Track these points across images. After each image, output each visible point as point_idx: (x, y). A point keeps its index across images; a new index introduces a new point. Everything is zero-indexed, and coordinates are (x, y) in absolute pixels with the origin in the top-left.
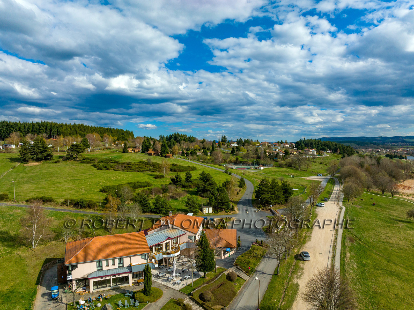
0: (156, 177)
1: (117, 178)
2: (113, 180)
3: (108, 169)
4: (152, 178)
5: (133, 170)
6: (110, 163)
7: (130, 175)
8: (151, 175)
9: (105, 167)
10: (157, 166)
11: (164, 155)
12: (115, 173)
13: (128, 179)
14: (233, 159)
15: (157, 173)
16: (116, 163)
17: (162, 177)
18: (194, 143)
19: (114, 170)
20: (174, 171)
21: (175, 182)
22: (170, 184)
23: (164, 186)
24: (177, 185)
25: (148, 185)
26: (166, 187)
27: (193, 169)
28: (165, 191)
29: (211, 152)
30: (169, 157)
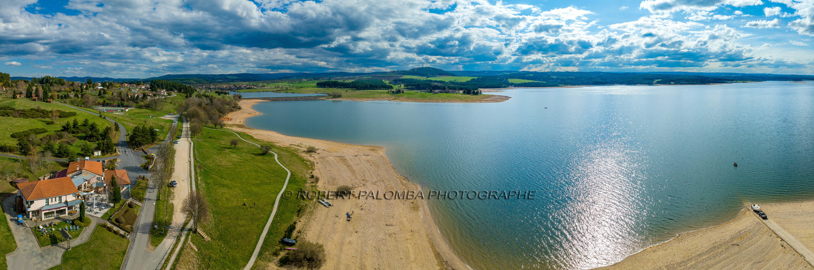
0: (48, 123)
1: (18, 124)
4: (44, 124)
5: (27, 116)
6: (8, 110)
7: (27, 122)
8: (43, 121)
10: (45, 113)
11: (46, 100)
13: (27, 126)
14: (101, 101)
15: (48, 120)
16: (13, 110)
17: (52, 123)
18: (65, 86)
19: (13, 116)
20: (60, 117)
21: (65, 128)
22: (62, 130)
23: (59, 133)
24: (68, 131)
25: (45, 131)
26: (61, 134)
27: (74, 114)
28: (60, 137)
29: (82, 95)
30: (50, 102)
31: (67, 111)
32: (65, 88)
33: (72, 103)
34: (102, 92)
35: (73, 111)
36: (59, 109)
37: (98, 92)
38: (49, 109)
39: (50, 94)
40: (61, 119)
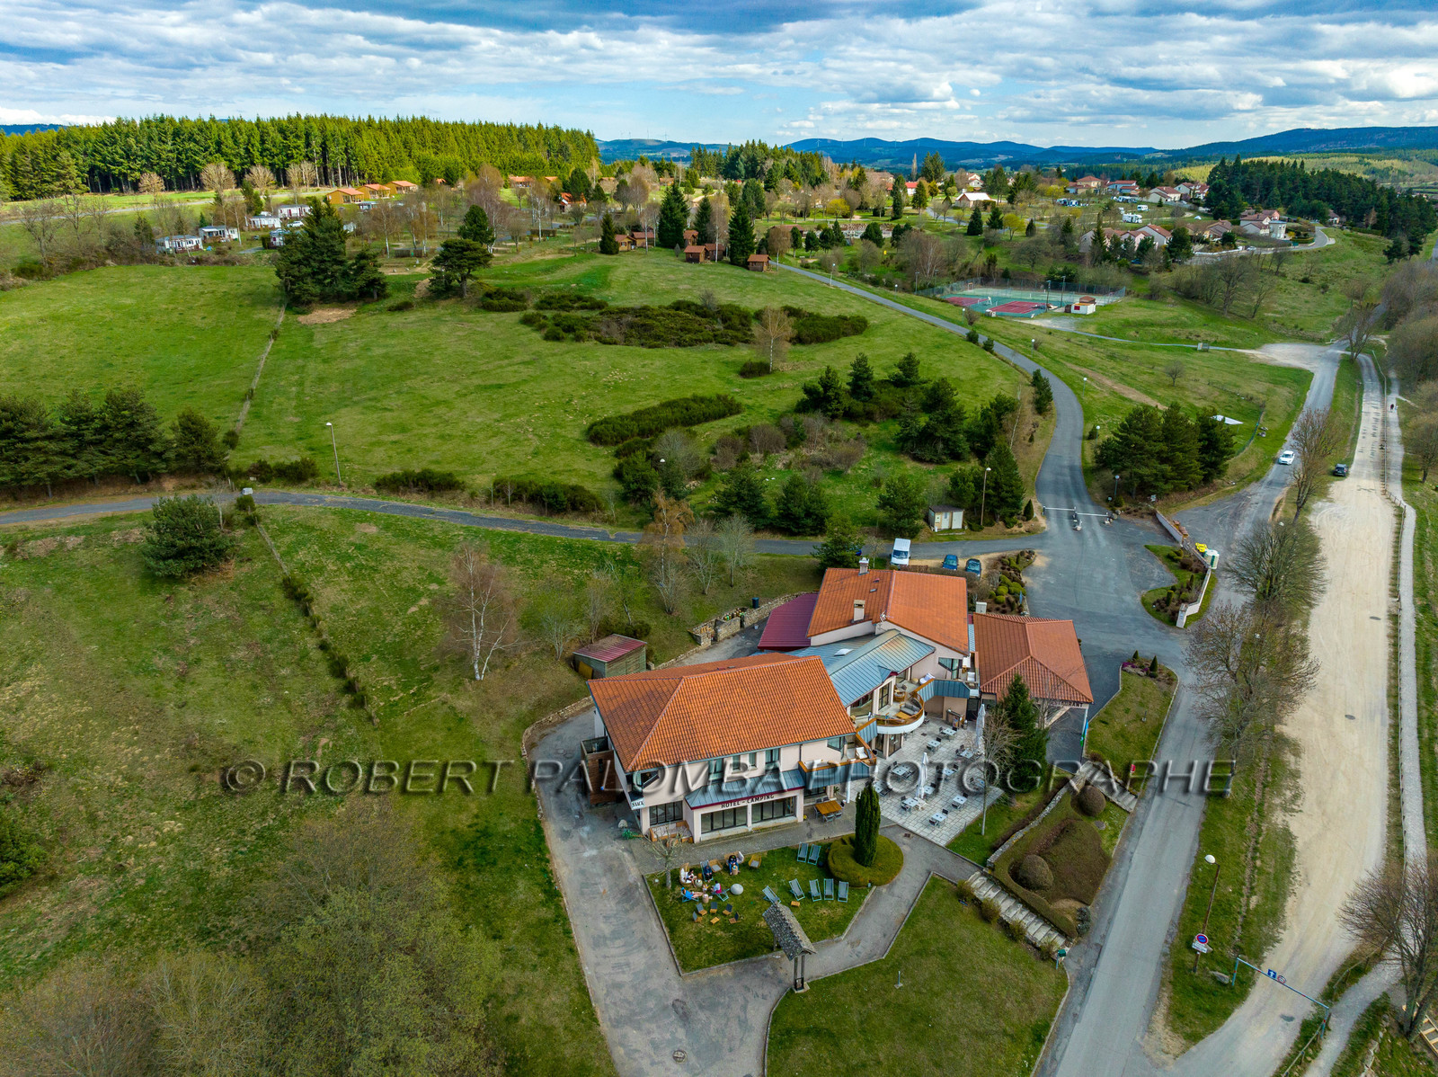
0: (747, 373)
1: (617, 376)
2: (606, 386)
3: (578, 339)
4: (730, 373)
5: (658, 338)
6: (578, 308)
7: (658, 363)
8: (726, 363)
9: (569, 329)
10: (735, 320)
11: (741, 259)
12: (605, 354)
13: (655, 383)
15: (744, 354)
16: (598, 312)
17: (765, 370)
18: (824, 186)
19: (596, 339)
20: (798, 340)
21: (818, 399)
22: (802, 408)
23: (789, 421)
24: (825, 411)
25: (729, 408)
26: (797, 424)
27: (856, 326)
28: (795, 439)
29: (898, 232)
30: (758, 267)
31: (829, 311)
32: (824, 198)
33: (854, 270)
34: (986, 216)
35: (852, 310)
36: (795, 303)
37: (968, 214)
38: (751, 302)
39: (760, 227)
40: (799, 347)
